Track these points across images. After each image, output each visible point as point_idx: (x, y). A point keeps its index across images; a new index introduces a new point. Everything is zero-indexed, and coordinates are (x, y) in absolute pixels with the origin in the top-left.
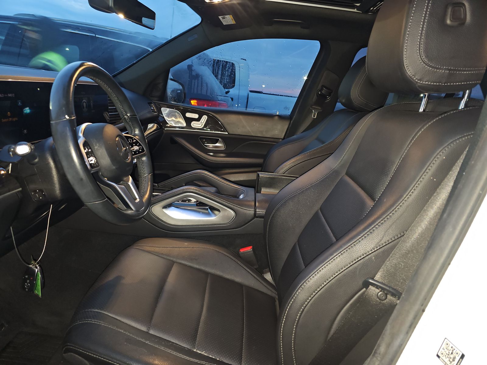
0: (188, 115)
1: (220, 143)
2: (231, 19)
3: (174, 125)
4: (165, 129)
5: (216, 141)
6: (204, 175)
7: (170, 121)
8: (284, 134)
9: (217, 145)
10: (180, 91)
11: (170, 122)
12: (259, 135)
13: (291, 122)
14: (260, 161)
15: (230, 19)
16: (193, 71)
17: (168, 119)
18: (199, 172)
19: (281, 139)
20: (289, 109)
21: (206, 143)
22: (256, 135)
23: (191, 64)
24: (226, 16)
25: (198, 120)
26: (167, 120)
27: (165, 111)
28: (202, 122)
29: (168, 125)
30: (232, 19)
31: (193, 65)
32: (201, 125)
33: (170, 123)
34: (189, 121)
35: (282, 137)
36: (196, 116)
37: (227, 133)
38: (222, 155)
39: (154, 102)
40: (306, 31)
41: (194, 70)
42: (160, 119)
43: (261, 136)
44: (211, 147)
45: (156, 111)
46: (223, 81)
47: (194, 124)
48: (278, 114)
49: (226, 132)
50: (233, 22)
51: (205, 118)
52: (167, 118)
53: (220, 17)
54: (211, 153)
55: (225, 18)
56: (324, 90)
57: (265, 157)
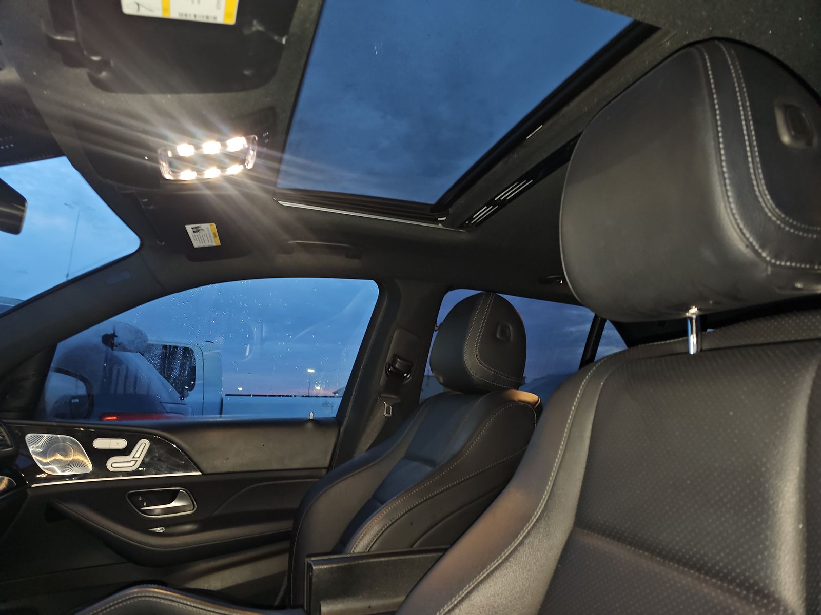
0: (100, 444)
1: (182, 498)
2: (212, 235)
3: (60, 473)
4: (34, 486)
5: (173, 496)
6: (151, 599)
7: (47, 464)
8: (329, 458)
9: (175, 504)
10: (77, 400)
11: (50, 466)
12: (275, 466)
13: (340, 429)
14: (284, 525)
15: (210, 236)
16: (116, 346)
17: (44, 461)
18: (137, 593)
19: (325, 468)
20: (332, 406)
21: (145, 504)
22: (269, 468)
23: (112, 332)
24: (203, 226)
25: (125, 452)
26: (41, 462)
27: (36, 443)
28: (137, 456)
29: (43, 475)
30: (214, 234)
31: (116, 334)
32: (133, 463)
33: (47, 469)
34: (100, 458)
35: (326, 463)
36: (121, 444)
37: (200, 473)
38: (188, 527)
39: (5, 423)
40: (355, 263)
41: (120, 344)
42: (20, 462)
43: (279, 468)
44: (157, 512)
45: (9, 443)
46: (188, 363)
47: (115, 464)
48: (311, 417)
49: (196, 471)
50: (215, 242)
51: (143, 446)
52: (40, 459)
53: (189, 228)
54: (159, 529)
55: (198, 231)
56: (398, 363)
57: (297, 515)
